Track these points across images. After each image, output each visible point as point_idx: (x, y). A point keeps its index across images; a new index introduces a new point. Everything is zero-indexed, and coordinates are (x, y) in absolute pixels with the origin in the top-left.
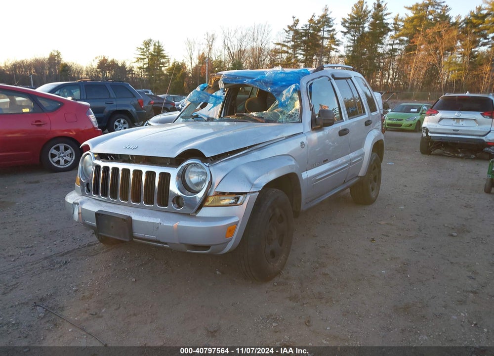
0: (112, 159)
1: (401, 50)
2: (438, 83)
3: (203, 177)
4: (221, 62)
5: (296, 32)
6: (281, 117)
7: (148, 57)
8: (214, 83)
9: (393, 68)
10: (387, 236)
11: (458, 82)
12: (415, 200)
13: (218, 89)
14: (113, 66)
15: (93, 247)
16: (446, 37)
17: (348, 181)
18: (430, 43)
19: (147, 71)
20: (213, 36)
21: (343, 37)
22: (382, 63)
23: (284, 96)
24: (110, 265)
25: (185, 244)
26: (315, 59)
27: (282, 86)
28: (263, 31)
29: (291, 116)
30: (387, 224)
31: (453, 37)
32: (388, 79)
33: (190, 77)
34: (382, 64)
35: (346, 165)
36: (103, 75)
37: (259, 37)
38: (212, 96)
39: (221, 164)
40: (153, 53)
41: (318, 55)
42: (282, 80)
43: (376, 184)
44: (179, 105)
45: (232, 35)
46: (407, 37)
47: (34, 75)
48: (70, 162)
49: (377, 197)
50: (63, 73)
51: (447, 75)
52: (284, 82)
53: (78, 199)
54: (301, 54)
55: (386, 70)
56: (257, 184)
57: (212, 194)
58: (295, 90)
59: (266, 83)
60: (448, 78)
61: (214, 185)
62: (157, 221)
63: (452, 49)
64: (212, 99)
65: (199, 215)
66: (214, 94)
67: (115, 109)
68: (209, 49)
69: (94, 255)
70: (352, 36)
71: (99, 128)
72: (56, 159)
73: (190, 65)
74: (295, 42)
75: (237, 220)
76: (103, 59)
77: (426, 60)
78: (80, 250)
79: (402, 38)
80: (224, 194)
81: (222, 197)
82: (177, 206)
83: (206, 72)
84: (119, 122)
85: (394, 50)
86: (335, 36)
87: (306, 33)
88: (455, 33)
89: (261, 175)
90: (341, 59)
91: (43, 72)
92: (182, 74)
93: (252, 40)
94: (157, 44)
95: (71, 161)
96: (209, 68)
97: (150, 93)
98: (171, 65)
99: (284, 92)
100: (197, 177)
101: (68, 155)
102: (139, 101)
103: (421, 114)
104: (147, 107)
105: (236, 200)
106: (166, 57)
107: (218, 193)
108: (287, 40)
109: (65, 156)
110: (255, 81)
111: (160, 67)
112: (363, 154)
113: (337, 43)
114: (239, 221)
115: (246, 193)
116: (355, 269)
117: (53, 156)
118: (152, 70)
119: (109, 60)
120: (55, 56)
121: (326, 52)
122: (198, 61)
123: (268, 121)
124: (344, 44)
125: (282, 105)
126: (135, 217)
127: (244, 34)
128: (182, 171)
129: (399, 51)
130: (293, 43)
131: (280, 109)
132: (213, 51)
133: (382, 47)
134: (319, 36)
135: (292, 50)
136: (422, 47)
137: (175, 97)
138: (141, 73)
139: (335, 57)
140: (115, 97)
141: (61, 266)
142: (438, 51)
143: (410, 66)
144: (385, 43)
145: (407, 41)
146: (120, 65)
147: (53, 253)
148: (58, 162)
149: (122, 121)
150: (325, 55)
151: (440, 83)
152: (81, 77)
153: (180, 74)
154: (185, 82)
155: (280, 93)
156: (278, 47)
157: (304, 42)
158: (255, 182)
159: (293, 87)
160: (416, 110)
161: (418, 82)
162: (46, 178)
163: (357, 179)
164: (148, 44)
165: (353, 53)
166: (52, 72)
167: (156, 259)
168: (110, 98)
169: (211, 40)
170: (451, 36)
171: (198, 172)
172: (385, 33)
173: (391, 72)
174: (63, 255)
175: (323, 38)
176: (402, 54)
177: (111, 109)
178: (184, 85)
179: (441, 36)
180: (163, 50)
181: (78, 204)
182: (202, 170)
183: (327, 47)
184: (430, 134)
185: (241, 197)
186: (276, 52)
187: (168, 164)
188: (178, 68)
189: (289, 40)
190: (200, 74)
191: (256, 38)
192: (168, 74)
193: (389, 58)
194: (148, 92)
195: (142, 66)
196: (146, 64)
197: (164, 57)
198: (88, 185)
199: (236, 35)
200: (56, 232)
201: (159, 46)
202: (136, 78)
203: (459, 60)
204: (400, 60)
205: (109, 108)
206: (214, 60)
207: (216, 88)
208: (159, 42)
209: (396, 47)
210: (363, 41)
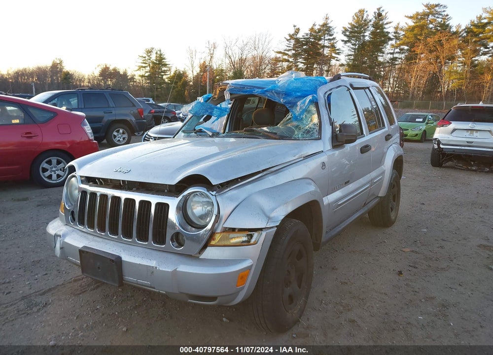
0: (101, 183)
1: (401, 59)
2: (439, 92)
3: (209, 208)
4: (222, 70)
5: (297, 40)
6: (296, 132)
7: (149, 65)
8: (219, 93)
9: (394, 77)
10: (415, 267)
11: (459, 90)
12: (437, 221)
13: (224, 100)
14: (115, 74)
15: (80, 282)
16: (446, 46)
17: (368, 203)
18: (431, 52)
19: (148, 79)
20: (214, 44)
21: (344, 45)
22: (382, 71)
23: (298, 108)
24: (98, 307)
25: (187, 294)
26: (316, 68)
27: (296, 98)
28: (264, 39)
29: (308, 132)
30: (413, 251)
31: (454, 46)
32: (389, 88)
33: (191, 86)
34: (382, 73)
35: (367, 186)
36: (105, 83)
37: (260, 45)
38: (217, 108)
39: (231, 193)
40: (155, 61)
41: (318, 64)
42: (297, 90)
43: (395, 203)
44: (180, 114)
45: (233, 43)
46: (407, 46)
47: (37, 83)
48: (63, 177)
49: (396, 218)
50: (65, 81)
51: (448, 84)
52: (299, 92)
53: (61, 230)
54: (302, 63)
55: (387, 79)
56: (274, 217)
57: (219, 230)
58: (311, 102)
59: (278, 93)
60: (448, 86)
61: (221, 219)
62: (153, 263)
63: (452, 58)
64: (215, 112)
65: (202, 257)
66: (219, 106)
67: (114, 118)
68: (210, 57)
69: (80, 294)
70: (352, 45)
71: (95, 140)
72: (47, 174)
73: (192, 73)
74: (296, 51)
75: (250, 264)
76: (105, 67)
77: (427, 69)
78: (65, 286)
79: (402, 47)
80: (233, 230)
81: (232, 235)
82: (177, 245)
83: (208, 81)
84: (118, 131)
85: (394, 59)
86: (335, 45)
87: (307, 42)
88: (455, 42)
89: (279, 206)
90: (341, 68)
91: (46, 80)
92: (183, 83)
93: (253, 48)
94: (159, 53)
95: (64, 175)
96: (210, 76)
97: (151, 101)
98: (172, 74)
99: (299, 103)
100: (201, 208)
101: (61, 170)
102: (139, 110)
103: (427, 123)
104: (148, 116)
105: (249, 237)
106: (168, 66)
107: (227, 229)
108: (288, 48)
109: (57, 170)
110: (266, 91)
111: (161, 75)
112: (383, 173)
113: (337, 51)
114: (252, 266)
115: (261, 229)
116: (386, 314)
117: (45, 170)
118: (154, 79)
119: (111, 68)
120: (58, 64)
121: (327, 60)
122: (199, 69)
123: (282, 138)
124: (345, 52)
125: (296, 118)
126: (126, 258)
127: (245, 43)
128: (182, 202)
129: (400, 60)
130: (294, 52)
131: (295, 123)
132: (214, 60)
133: (382, 56)
134: (320, 45)
135: (293, 58)
136: (422, 56)
137: (177, 106)
138: (143, 81)
139: (335, 65)
140: (114, 106)
141: (40, 309)
142: (439, 60)
143: (411, 75)
144: (386, 52)
145: (407, 50)
146: (122, 73)
147: (32, 291)
148: (50, 177)
149: (121, 131)
150: (325, 64)
151: (441, 92)
152: (83, 85)
153: (182, 82)
154: (186, 91)
155: (294, 104)
156: (279, 55)
157: (305, 51)
158: (272, 215)
159: (310, 97)
160: (421, 120)
161: (419, 90)
162: (35, 195)
163: (377, 200)
164: (150, 52)
165: (354, 61)
166: (54, 80)
167: (152, 300)
168: (109, 107)
169: (212, 49)
170: (452, 44)
171: (203, 202)
172: (385, 42)
173: (392, 80)
174: (44, 294)
175: (324, 47)
176: (402, 62)
177: (110, 119)
178: (186, 93)
179: (442, 45)
180: (164, 59)
181: (60, 236)
182: (208, 200)
183: (328, 56)
184: (442, 146)
185: (256, 235)
186: (277, 60)
187: (166, 191)
188: (179, 77)
189: (290, 48)
190: (201, 82)
191: (257, 46)
192: (169, 82)
193: (389, 66)
194: (149, 101)
195: (144, 74)
196: (148, 72)
197: (165, 65)
198: (73, 213)
199: (237, 44)
200: (39, 261)
201: (161, 55)
202: (138, 86)
203: (459, 69)
204: (400, 69)
205: (107, 118)
206: (215, 68)
207: (222, 99)
208: (160, 51)
209: (396, 55)
210: (364, 50)
